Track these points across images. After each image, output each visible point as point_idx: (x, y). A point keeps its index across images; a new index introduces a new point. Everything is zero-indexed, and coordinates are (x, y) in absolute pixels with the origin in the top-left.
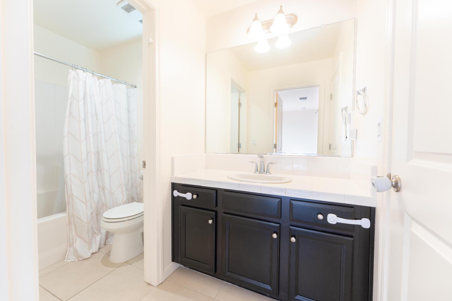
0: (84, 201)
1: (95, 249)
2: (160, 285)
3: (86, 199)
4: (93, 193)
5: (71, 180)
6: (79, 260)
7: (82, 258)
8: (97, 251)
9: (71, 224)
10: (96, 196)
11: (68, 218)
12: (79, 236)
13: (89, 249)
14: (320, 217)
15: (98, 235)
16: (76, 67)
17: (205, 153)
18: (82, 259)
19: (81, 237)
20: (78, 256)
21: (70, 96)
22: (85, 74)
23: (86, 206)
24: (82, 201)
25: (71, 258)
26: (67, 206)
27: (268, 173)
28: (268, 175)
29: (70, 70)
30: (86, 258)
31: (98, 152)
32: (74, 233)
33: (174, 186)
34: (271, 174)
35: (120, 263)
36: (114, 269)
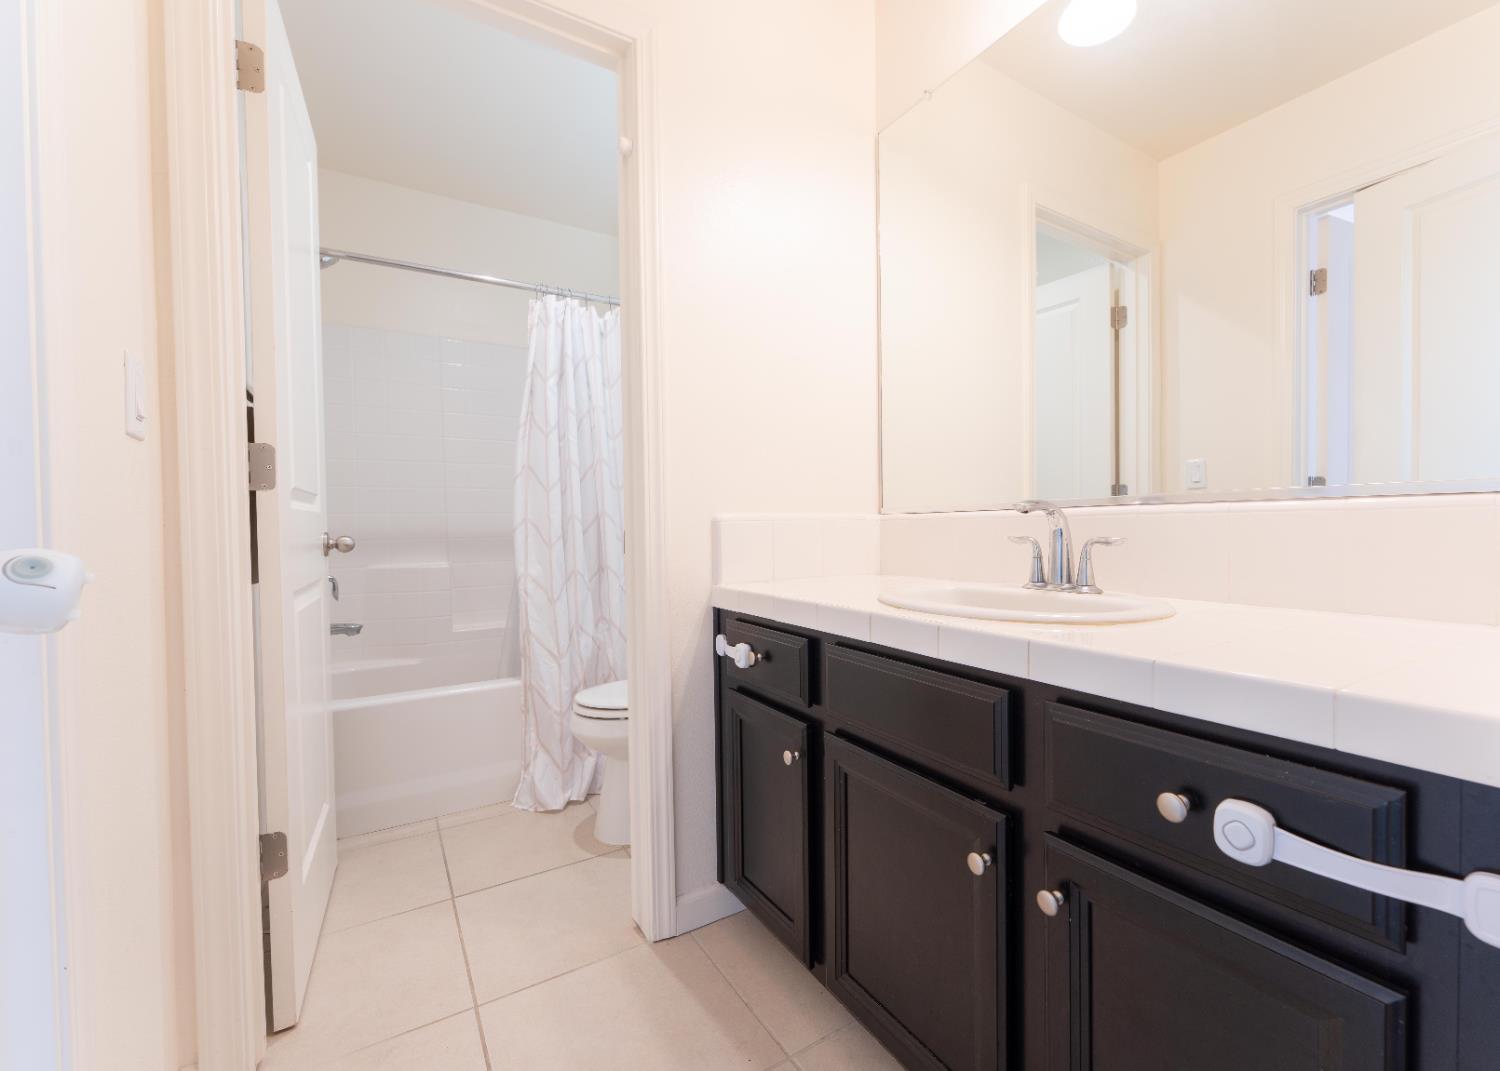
0: (555, 652)
1: (577, 792)
2: (664, 942)
3: (558, 645)
4: (578, 633)
5: (526, 593)
6: (536, 812)
7: (543, 806)
8: (582, 799)
9: (528, 711)
10: (585, 644)
11: (522, 693)
12: (543, 746)
13: (564, 790)
14: (1173, 806)
15: (590, 754)
16: (544, 289)
17: (880, 513)
18: (542, 810)
19: (548, 752)
20: (538, 801)
21: (530, 369)
22: (562, 303)
23: (559, 665)
24: (549, 652)
25: (524, 802)
26: (523, 660)
27: (1085, 589)
28: (1085, 597)
29: (531, 302)
30: (550, 809)
31: (597, 516)
32: (533, 735)
33: (722, 621)
34: (1100, 592)
35: (608, 846)
36: (589, 856)
